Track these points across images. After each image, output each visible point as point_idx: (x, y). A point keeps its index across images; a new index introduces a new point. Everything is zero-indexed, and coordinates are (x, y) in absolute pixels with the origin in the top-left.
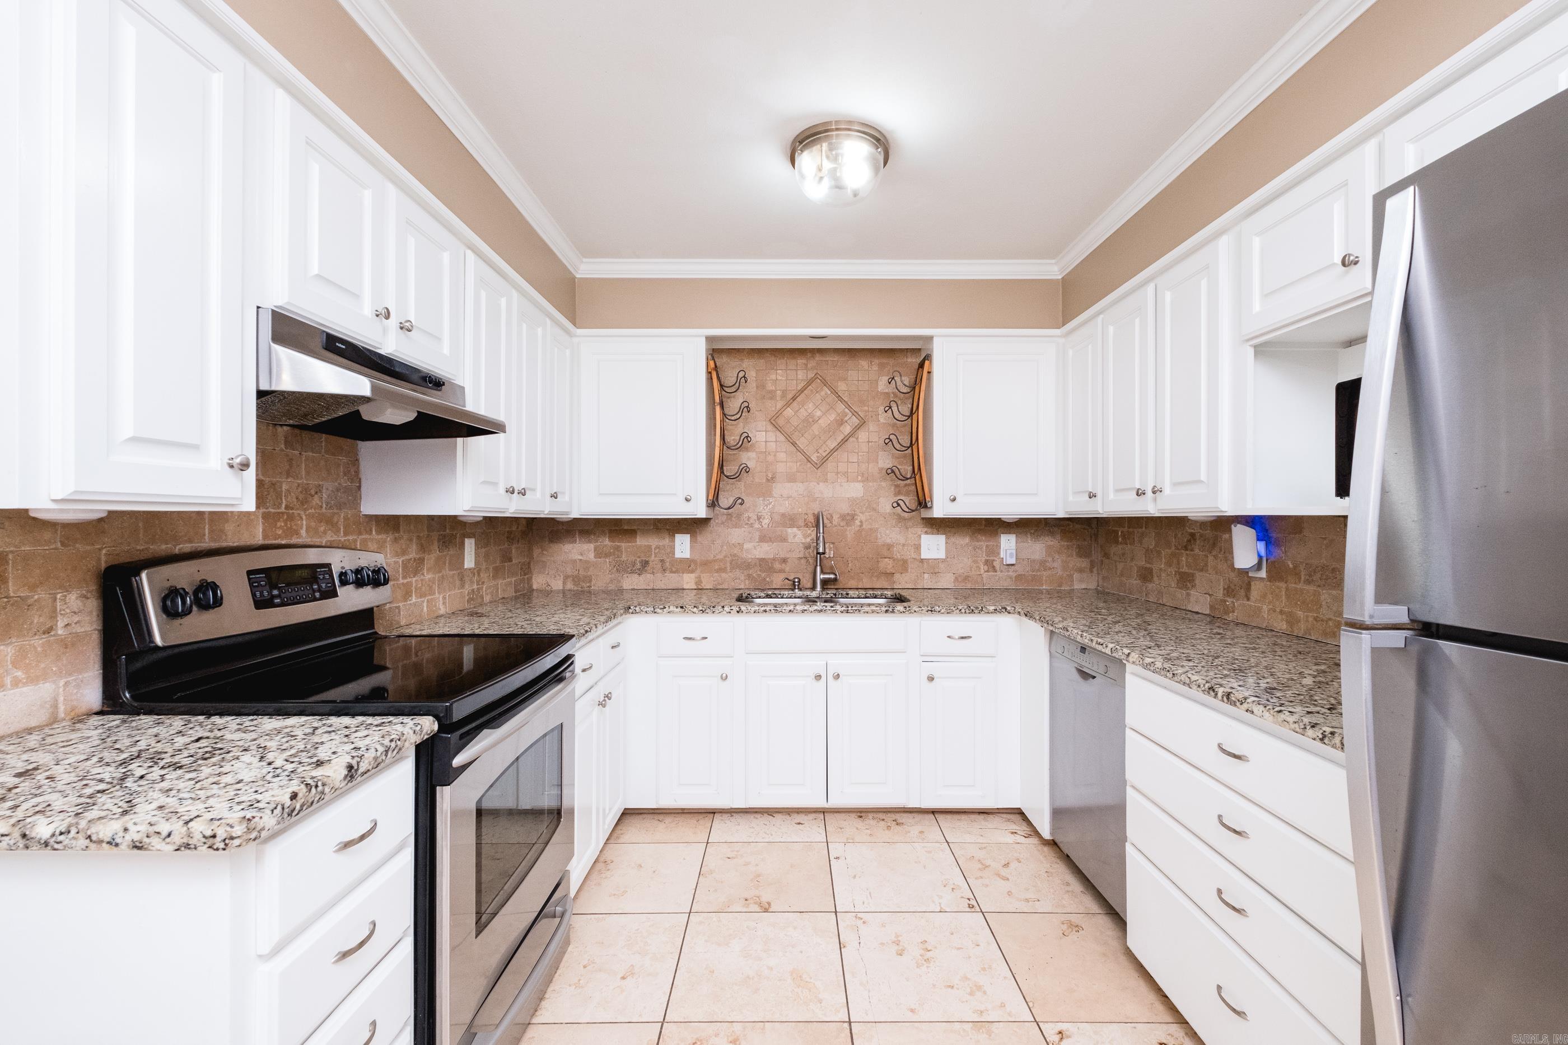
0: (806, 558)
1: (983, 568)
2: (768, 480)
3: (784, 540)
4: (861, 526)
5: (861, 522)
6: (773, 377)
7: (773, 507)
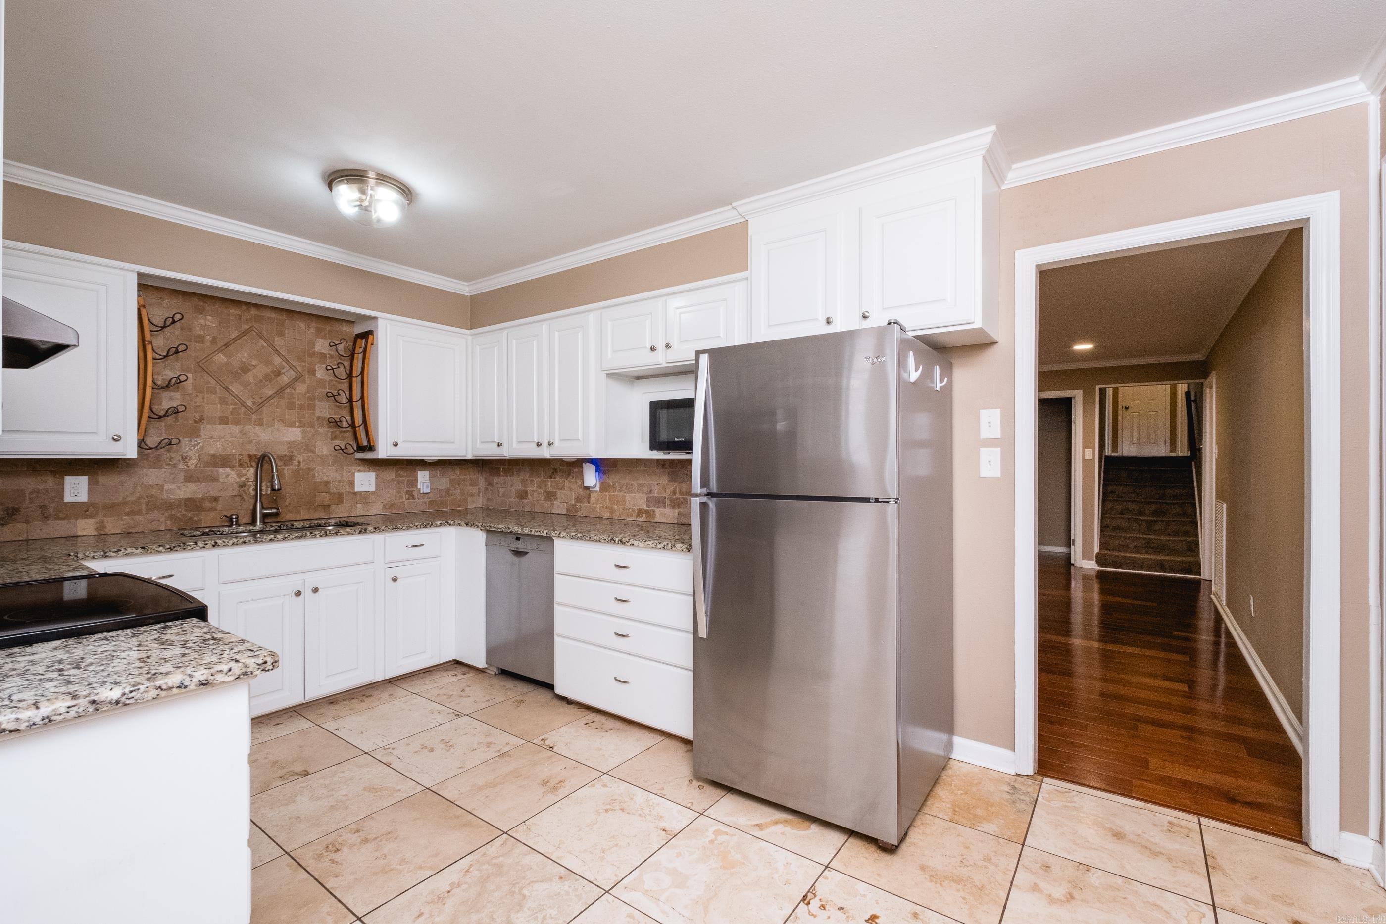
0: (240, 496)
1: (405, 497)
2: (196, 421)
3: (215, 479)
4: (299, 465)
5: (299, 462)
6: (202, 322)
7: (202, 448)
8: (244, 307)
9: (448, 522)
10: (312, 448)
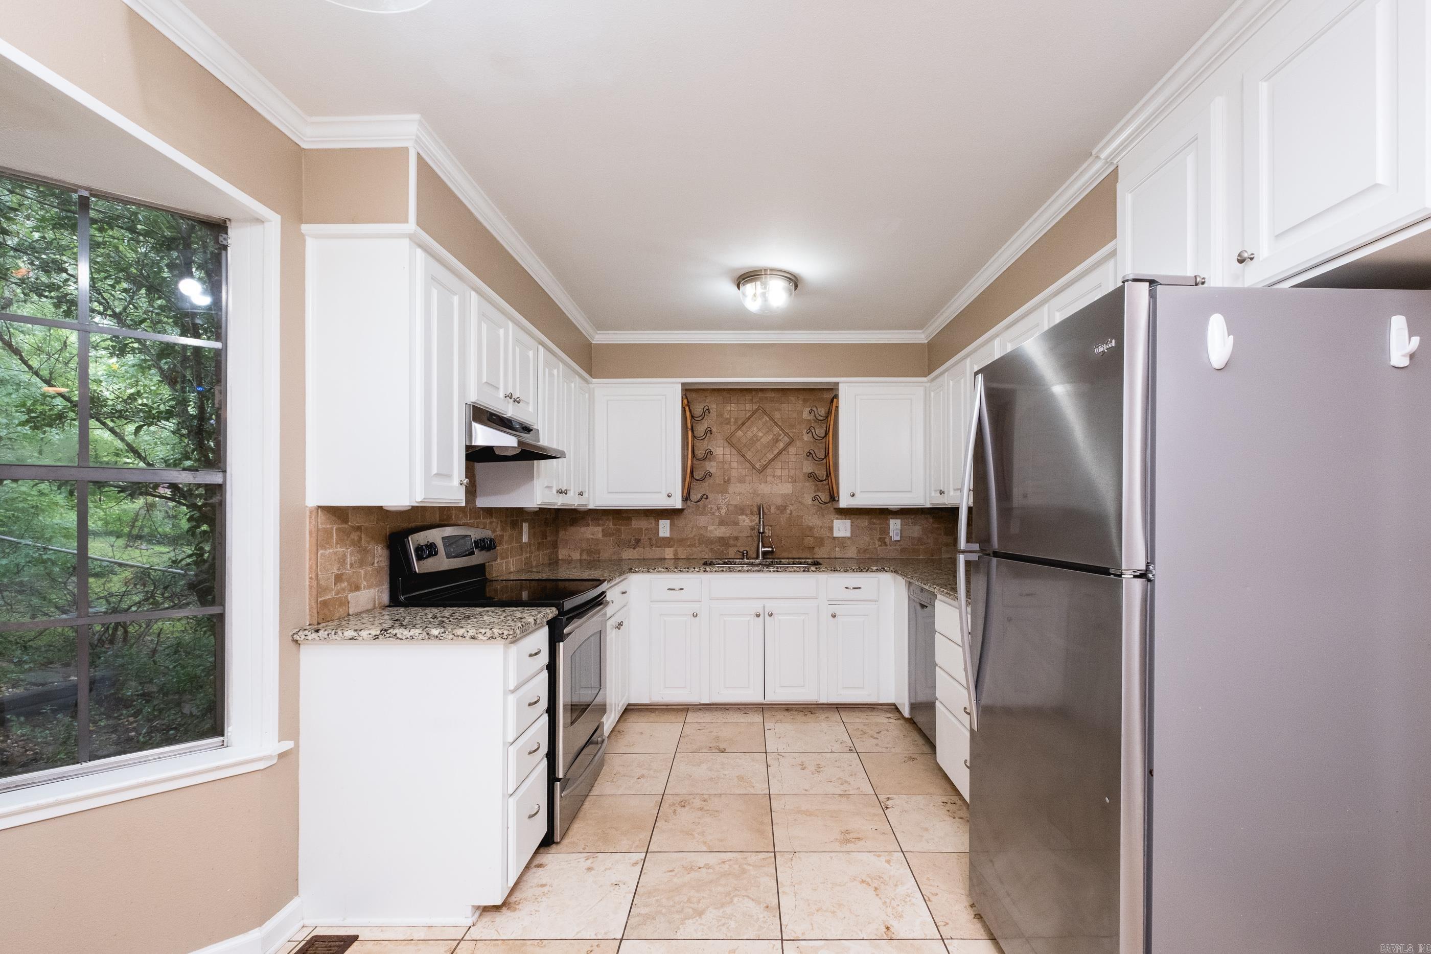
0: (752, 536)
1: (877, 543)
2: (725, 482)
4: (791, 514)
5: (791, 511)
6: (729, 408)
7: (729, 501)
8: (754, 393)
9: (884, 569)
10: (800, 499)
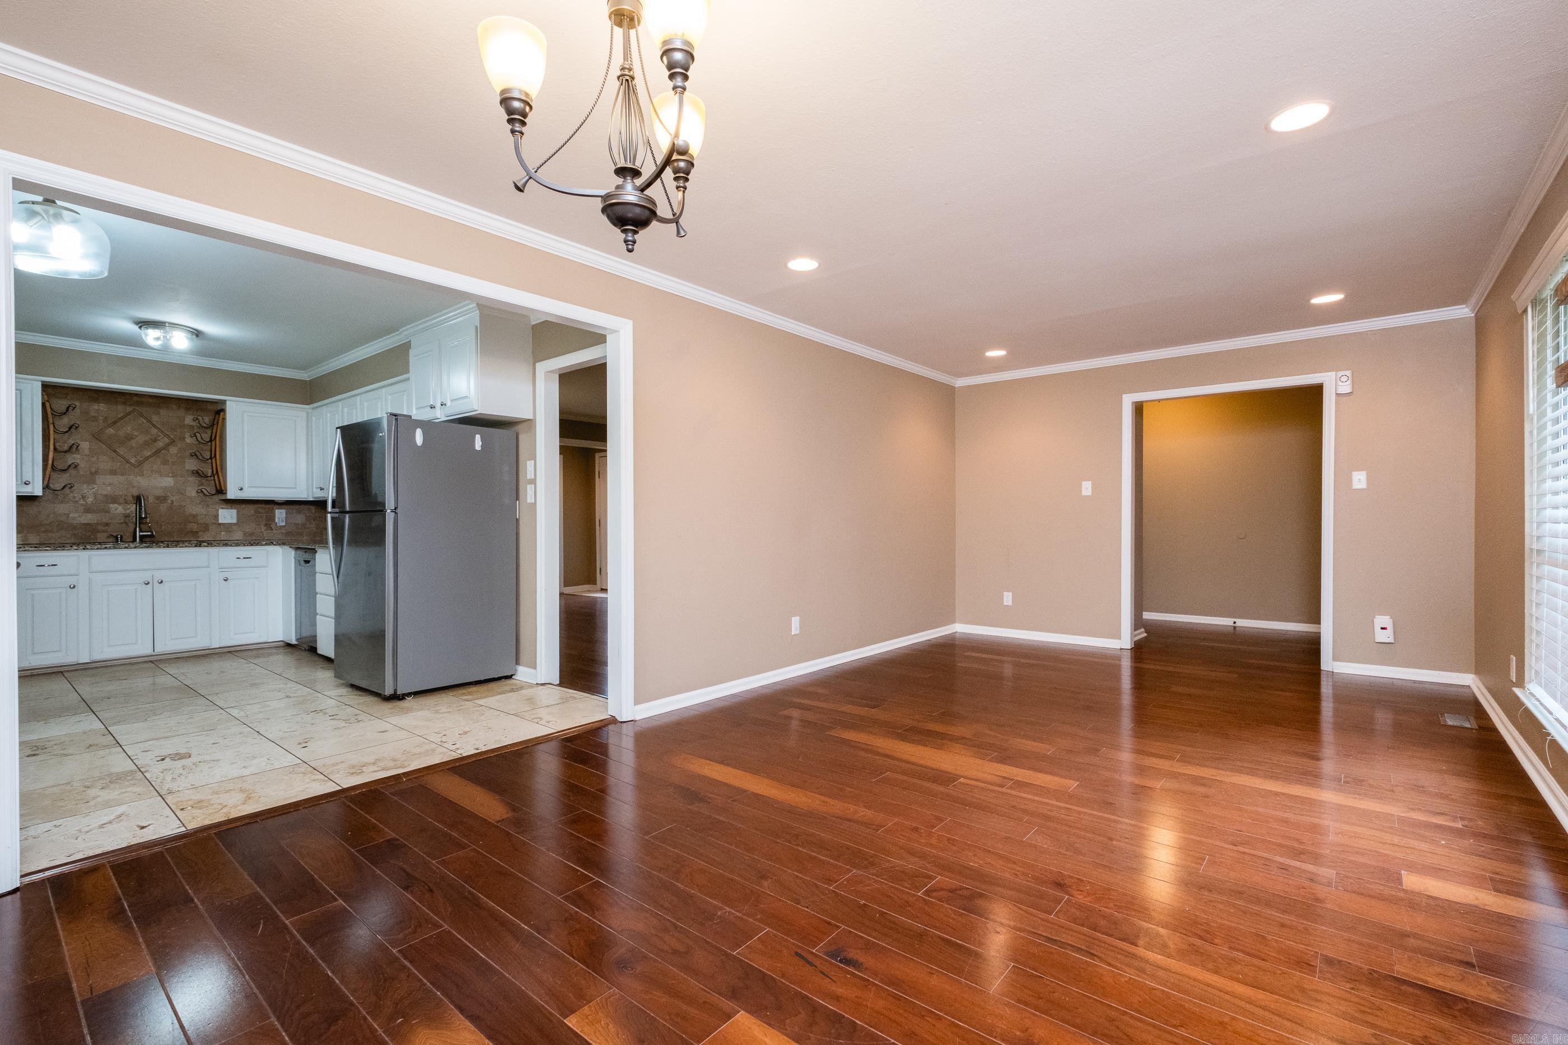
0: (125, 523)
1: (263, 528)
3: (107, 511)
4: (172, 504)
6: (96, 408)
8: (128, 397)
9: (272, 544)
10: (183, 492)
